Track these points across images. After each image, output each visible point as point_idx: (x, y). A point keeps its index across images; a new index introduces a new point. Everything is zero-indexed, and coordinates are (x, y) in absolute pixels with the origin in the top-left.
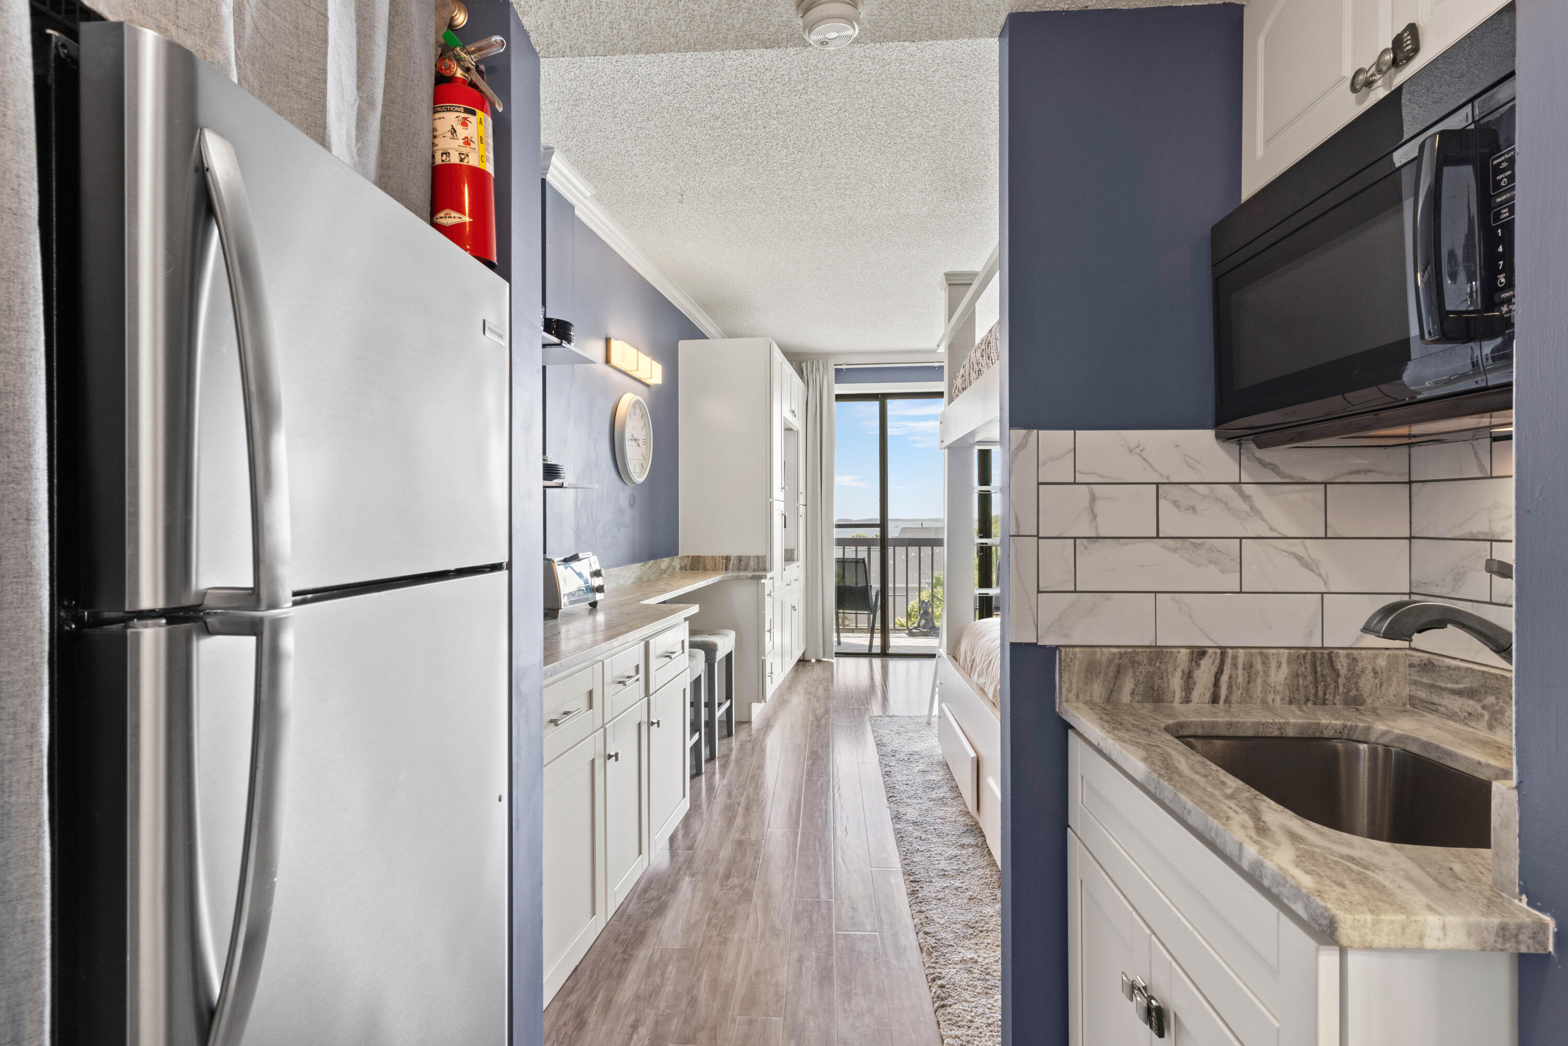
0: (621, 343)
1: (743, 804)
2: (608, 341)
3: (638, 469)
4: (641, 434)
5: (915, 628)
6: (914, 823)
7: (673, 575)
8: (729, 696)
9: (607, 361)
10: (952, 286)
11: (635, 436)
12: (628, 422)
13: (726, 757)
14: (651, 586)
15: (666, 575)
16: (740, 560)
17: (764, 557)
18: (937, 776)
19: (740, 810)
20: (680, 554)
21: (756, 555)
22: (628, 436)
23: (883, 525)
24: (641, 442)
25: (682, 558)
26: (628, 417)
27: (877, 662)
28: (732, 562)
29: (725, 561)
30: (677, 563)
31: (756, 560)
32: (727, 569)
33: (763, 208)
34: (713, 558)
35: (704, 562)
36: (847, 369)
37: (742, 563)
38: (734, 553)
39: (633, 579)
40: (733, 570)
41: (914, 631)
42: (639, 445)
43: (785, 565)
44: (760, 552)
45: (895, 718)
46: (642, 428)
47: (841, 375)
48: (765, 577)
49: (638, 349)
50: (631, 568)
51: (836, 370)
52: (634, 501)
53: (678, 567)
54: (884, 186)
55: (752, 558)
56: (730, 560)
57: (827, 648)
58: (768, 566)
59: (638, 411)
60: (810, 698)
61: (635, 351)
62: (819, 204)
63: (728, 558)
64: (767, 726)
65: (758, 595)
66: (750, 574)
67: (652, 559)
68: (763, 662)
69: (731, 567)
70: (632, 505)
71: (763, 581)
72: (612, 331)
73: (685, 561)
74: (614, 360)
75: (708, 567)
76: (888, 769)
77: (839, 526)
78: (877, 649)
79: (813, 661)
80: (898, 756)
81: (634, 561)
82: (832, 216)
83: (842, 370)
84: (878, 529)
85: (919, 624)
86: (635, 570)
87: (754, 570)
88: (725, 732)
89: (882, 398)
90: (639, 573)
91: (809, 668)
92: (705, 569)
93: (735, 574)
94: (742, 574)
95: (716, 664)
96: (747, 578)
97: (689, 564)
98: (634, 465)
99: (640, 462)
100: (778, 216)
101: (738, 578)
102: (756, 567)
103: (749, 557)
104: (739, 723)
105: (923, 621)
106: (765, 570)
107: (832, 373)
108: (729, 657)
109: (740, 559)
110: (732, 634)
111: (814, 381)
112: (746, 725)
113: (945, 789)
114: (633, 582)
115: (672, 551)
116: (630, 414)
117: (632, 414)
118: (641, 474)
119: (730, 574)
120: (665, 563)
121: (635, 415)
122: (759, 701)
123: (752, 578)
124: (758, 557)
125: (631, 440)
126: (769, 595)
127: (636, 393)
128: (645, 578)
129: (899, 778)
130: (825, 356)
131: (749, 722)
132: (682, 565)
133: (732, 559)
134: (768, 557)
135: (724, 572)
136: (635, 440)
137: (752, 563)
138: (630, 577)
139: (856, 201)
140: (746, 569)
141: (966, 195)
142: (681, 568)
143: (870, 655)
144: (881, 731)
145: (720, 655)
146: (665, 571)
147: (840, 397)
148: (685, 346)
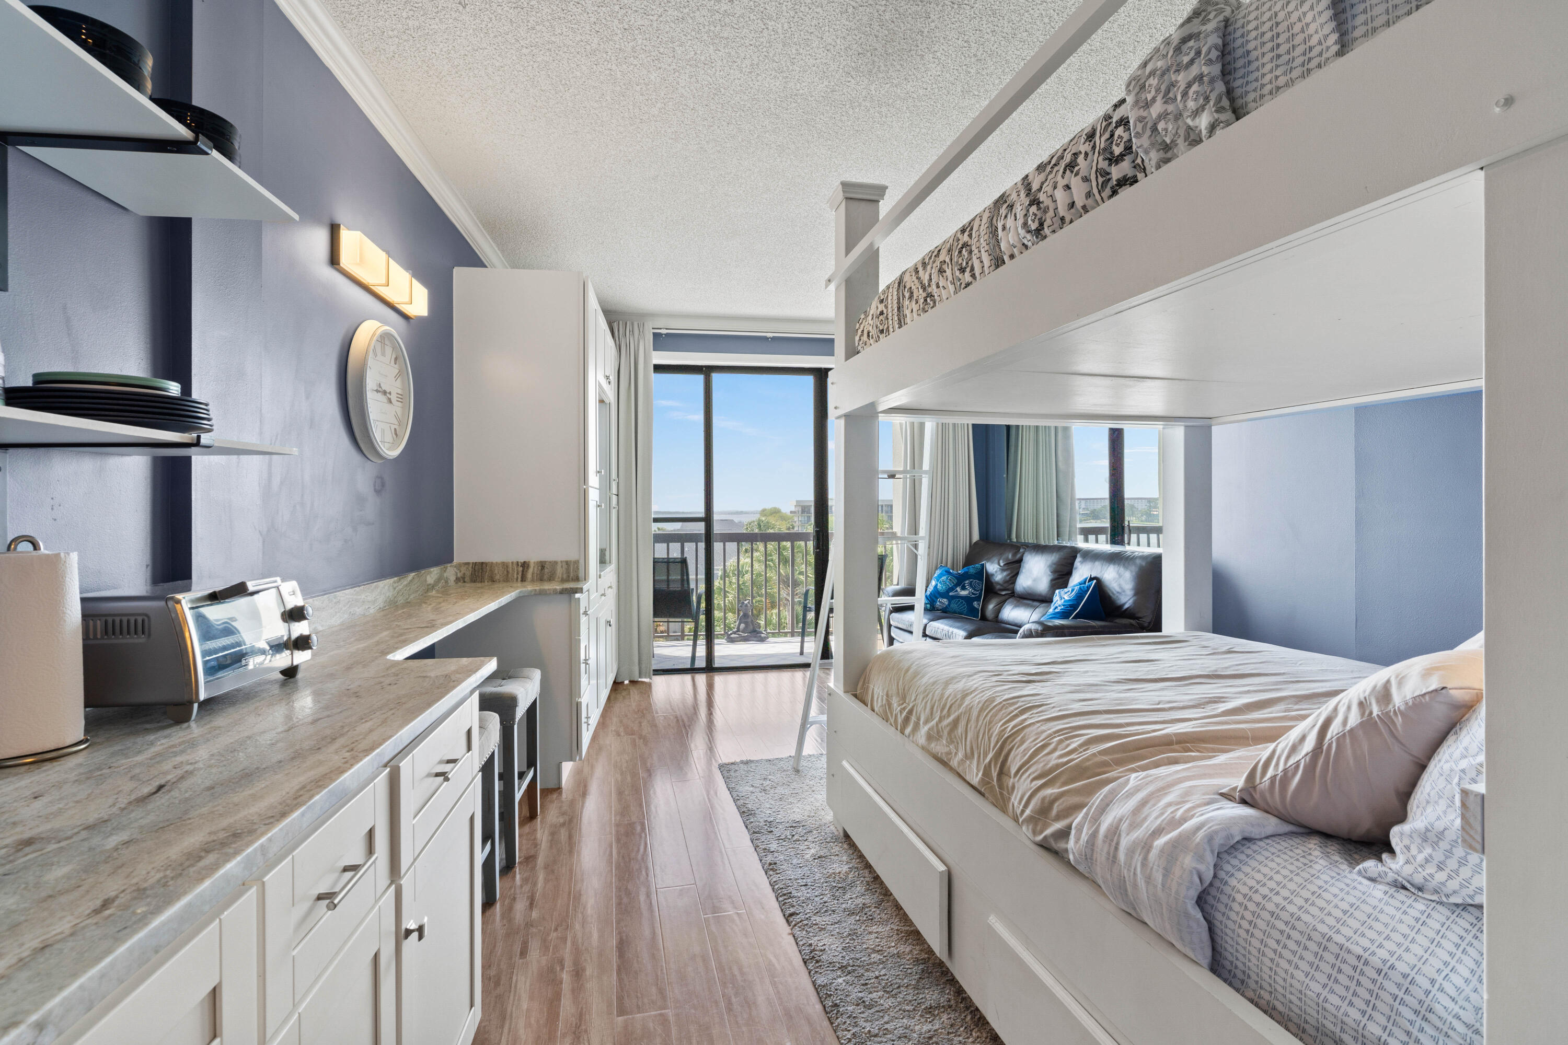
0: (357, 235)
1: (568, 963)
2: (334, 230)
3: (389, 437)
4: (394, 387)
5: (734, 633)
6: (843, 968)
7: (445, 592)
8: (531, 762)
9: (334, 260)
10: (851, 202)
11: (384, 388)
12: (370, 362)
13: (530, 859)
14: (410, 616)
15: (434, 592)
16: (543, 567)
17: (577, 562)
18: (841, 865)
19: (565, 977)
20: (456, 561)
21: (564, 559)
22: (370, 383)
23: (708, 519)
24: (394, 397)
25: (459, 566)
26: (371, 354)
27: (701, 679)
28: (531, 570)
29: (521, 569)
30: (451, 573)
31: (565, 566)
32: (523, 579)
33: (594, 46)
34: (505, 565)
35: (491, 570)
36: (667, 335)
37: (545, 571)
38: (533, 556)
39: (380, 603)
40: (533, 580)
41: (733, 636)
42: (390, 401)
43: (601, 571)
44: (572, 555)
45: (753, 765)
46: (396, 378)
47: (661, 341)
48: (580, 590)
49: (388, 253)
50: (377, 587)
51: (654, 334)
52: (383, 485)
53: (453, 578)
54: (780, 31)
55: (559, 563)
56: (528, 566)
57: (643, 666)
58: (581, 575)
59: (389, 350)
60: (634, 740)
61: (384, 255)
62: (679, 50)
63: (525, 565)
64: (582, 789)
65: (570, 616)
66: (558, 587)
67: (412, 570)
68: (578, 705)
69: (529, 576)
70: (378, 492)
71: (577, 596)
72: (341, 217)
73: (463, 569)
74: (345, 261)
75: (497, 577)
76: (769, 858)
77: (656, 520)
78: (701, 663)
79: (626, 682)
80: (777, 832)
81: (381, 575)
82: (693, 79)
83: (660, 334)
84: (703, 524)
85: (738, 628)
86: (384, 589)
87: (563, 581)
88: (526, 812)
89: (706, 371)
90: (390, 594)
91: (624, 693)
92: (493, 580)
93: (537, 587)
94: (547, 586)
95: (516, 727)
96: (555, 592)
97: (468, 573)
98: (383, 431)
99: (393, 427)
100: (614, 67)
101: (542, 593)
102: (565, 576)
103: (556, 563)
104: (546, 792)
105: (742, 626)
106: (577, 579)
107: (651, 338)
108: (531, 711)
109: (542, 565)
110: (537, 674)
111: (628, 346)
112: (555, 796)
113: (860, 889)
114: (382, 610)
115: (444, 556)
116: (374, 350)
117: (379, 353)
118: (393, 446)
119: (530, 588)
120: (433, 574)
121: (383, 354)
122: (571, 759)
123: (563, 592)
124: (567, 563)
125: (377, 391)
126: (585, 613)
127: (384, 322)
128: (401, 600)
129: (791, 874)
130: (641, 317)
131: (558, 789)
132: (459, 575)
133: (532, 565)
134: (582, 562)
135: (519, 584)
136: (385, 393)
137: (560, 571)
138: (374, 602)
139: (733, 53)
140: (551, 579)
141: (883, 68)
142: (457, 580)
143: (692, 670)
144: (741, 789)
145: (521, 711)
146: (432, 587)
147: (659, 368)
148: (461, 274)
